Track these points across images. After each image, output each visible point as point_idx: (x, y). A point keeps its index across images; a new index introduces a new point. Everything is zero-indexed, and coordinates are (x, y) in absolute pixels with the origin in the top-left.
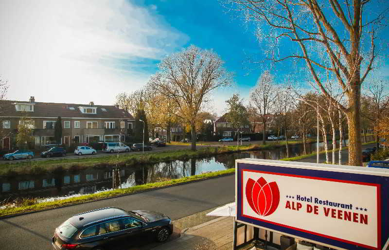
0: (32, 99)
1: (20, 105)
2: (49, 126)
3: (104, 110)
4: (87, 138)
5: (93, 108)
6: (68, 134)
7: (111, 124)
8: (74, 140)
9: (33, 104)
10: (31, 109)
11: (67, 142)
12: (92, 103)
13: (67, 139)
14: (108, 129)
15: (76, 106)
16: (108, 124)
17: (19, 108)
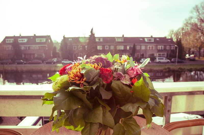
0: (123, 36)
1: (117, 39)
2: (130, 48)
3: (158, 39)
4: (148, 55)
5: (151, 39)
6: (138, 52)
7: (161, 47)
8: (141, 55)
9: (123, 38)
10: (122, 40)
11: (138, 56)
12: (152, 36)
13: (138, 55)
14: (160, 50)
15: (143, 38)
16: (160, 47)
17: (117, 40)
